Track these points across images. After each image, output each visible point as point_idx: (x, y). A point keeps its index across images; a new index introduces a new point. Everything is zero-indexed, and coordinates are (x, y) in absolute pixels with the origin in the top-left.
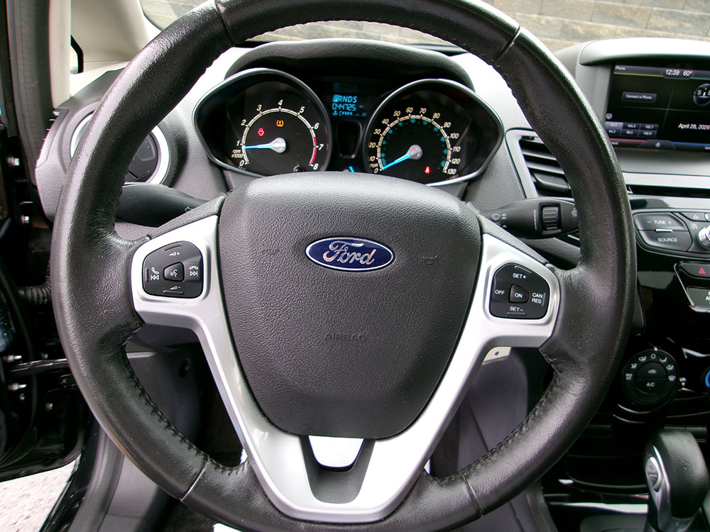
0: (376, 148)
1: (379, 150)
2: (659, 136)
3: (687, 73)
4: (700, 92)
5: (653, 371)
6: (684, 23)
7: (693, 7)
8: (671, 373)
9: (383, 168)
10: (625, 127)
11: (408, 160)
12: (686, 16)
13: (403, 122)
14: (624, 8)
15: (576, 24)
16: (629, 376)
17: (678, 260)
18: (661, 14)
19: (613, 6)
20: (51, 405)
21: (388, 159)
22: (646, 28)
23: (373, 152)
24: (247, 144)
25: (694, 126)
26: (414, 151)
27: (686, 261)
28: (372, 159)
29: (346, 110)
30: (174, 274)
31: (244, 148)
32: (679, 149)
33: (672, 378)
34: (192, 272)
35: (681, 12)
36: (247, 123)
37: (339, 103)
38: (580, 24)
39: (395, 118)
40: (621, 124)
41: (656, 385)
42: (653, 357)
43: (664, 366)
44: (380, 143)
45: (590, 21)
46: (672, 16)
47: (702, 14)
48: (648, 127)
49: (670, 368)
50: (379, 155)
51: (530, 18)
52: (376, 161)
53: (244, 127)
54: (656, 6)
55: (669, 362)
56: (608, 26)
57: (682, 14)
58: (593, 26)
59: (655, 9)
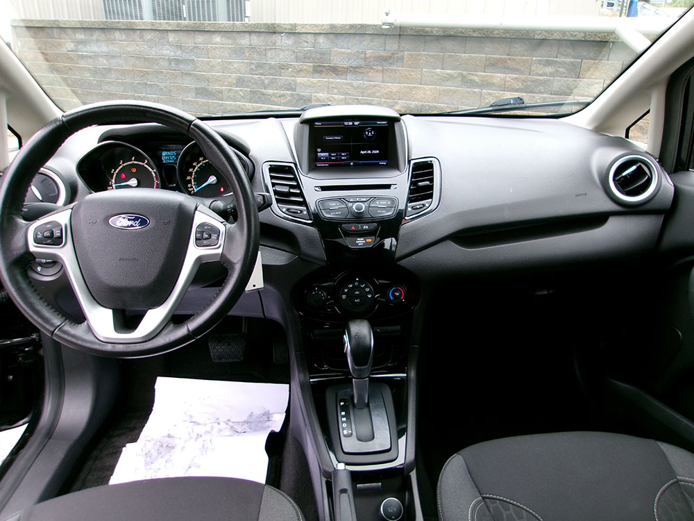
0: (191, 180)
1: (193, 180)
2: (351, 159)
3: (356, 123)
4: (367, 133)
5: (357, 293)
6: (559, 69)
7: (564, 55)
8: (369, 293)
9: (196, 190)
10: (330, 155)
11: (209, 185)
12: (559, 63)
13: (205, 163)
14: (509, 59)
15: (473, 74)
16: (344, 297)
17: (341, 224)
18: (539, 62)
19: (501, 58)
20: (11, 377)
21: (198, 184)
22: (530, 75)
23: (190, 182)
24: (115, 183)
25: (369, 152)
26: (212, 179)
27: (345, 223)
28: (189, 185)
29: (170, 159)
30: (49, 234)
31: (114, 186)
32: (364, 164)
33: (370, 296)
34: (57, 233)
35: (555, 59)
36: (115, 171)
37: (166, 156)
38: (476, 75)
39: (200, 162)
40: (327, 154)
41: (361, 300)
42: (356, 284)
43: (364, 288)
44: (193, 177)
45: (484, 72)
46: (548, 63)
47: (572, 60)
48: (343, 154)
49: (367, 290)
50: (193, 183)
51: (434, 73)
52: (192, 187)
53: (113, 174)
54: (534, 57)
55: (366, 287)
56: (499, 75)
57: (556, 62)
58: (487, 76)
59: (534, 58)
